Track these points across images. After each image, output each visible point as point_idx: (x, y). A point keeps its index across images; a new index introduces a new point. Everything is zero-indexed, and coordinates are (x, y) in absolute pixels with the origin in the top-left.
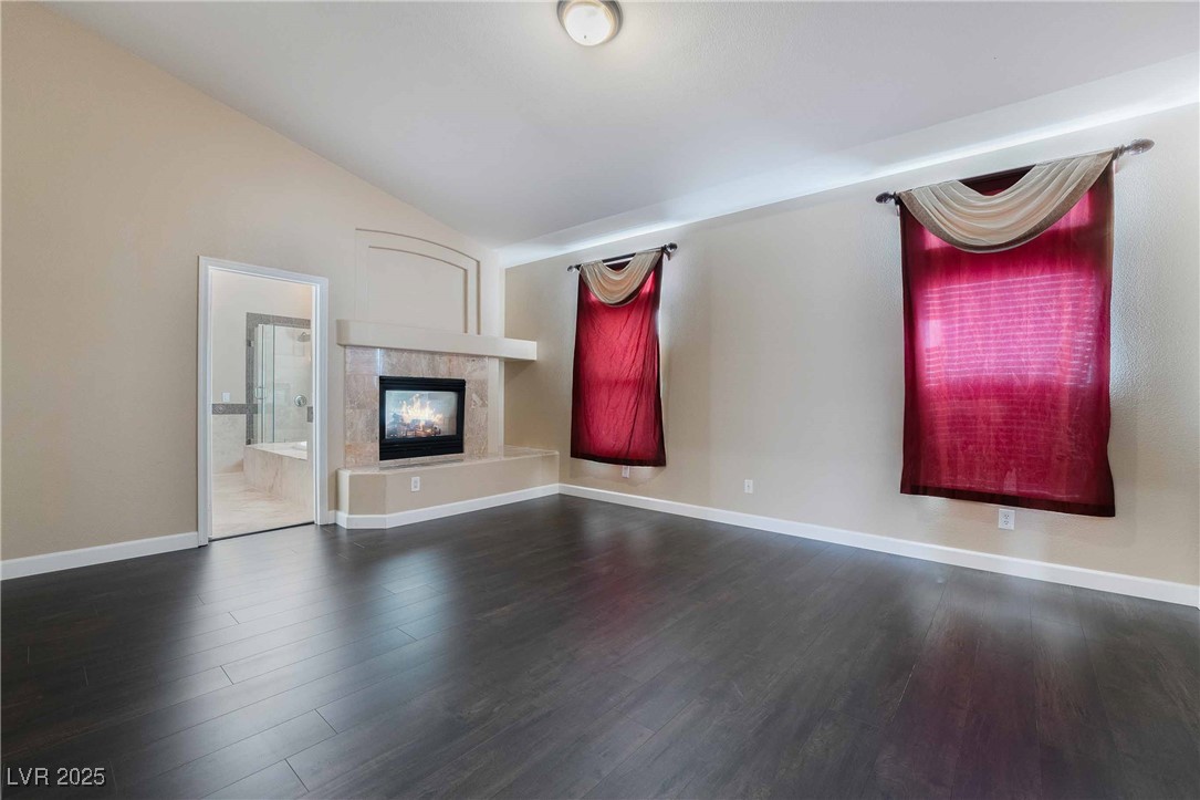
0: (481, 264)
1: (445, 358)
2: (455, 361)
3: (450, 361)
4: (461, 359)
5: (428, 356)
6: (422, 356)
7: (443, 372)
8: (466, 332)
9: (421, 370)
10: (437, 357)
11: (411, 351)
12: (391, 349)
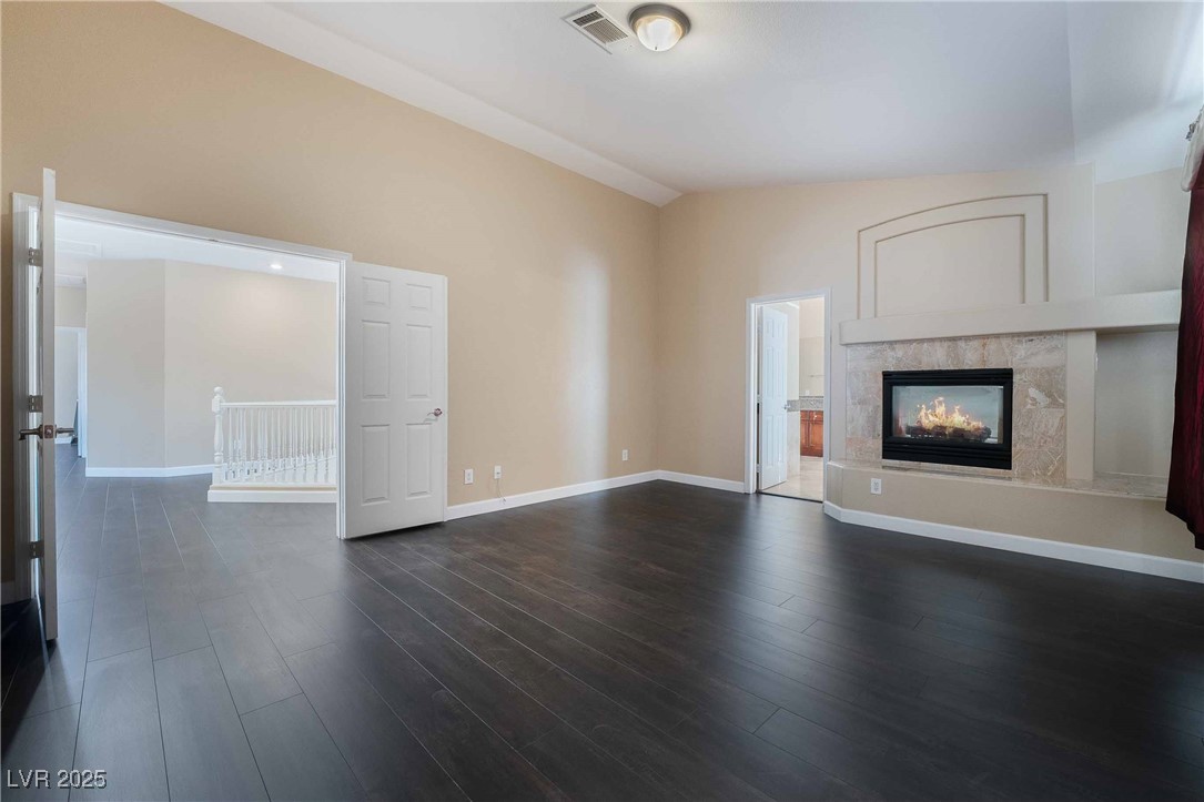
0: (1050, 201)
1: (975, 343)
2: (993, 345)
3: (984, 345)
4: (1005, 342)
5: (946, 344)
6: (937, 344)
7: (971, 360)
8: (1024, 302)
9: (938, 360)
10: (962, 344)
11: (921, 341)
12: (896, 342)
